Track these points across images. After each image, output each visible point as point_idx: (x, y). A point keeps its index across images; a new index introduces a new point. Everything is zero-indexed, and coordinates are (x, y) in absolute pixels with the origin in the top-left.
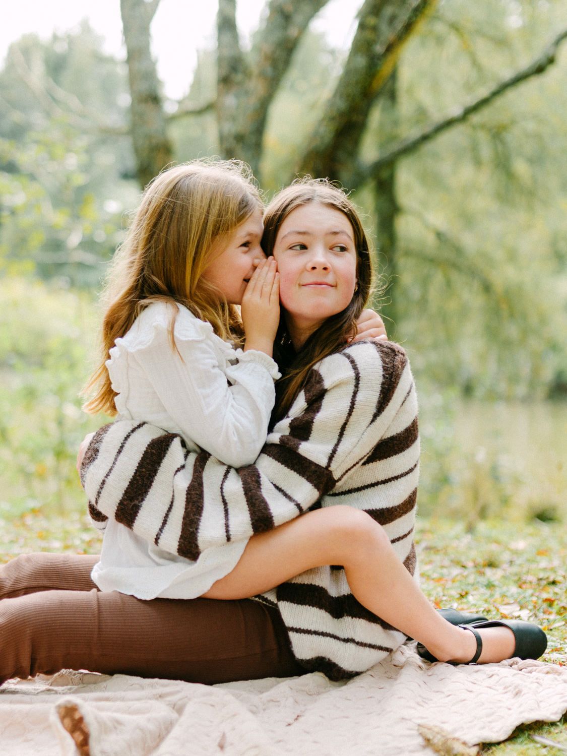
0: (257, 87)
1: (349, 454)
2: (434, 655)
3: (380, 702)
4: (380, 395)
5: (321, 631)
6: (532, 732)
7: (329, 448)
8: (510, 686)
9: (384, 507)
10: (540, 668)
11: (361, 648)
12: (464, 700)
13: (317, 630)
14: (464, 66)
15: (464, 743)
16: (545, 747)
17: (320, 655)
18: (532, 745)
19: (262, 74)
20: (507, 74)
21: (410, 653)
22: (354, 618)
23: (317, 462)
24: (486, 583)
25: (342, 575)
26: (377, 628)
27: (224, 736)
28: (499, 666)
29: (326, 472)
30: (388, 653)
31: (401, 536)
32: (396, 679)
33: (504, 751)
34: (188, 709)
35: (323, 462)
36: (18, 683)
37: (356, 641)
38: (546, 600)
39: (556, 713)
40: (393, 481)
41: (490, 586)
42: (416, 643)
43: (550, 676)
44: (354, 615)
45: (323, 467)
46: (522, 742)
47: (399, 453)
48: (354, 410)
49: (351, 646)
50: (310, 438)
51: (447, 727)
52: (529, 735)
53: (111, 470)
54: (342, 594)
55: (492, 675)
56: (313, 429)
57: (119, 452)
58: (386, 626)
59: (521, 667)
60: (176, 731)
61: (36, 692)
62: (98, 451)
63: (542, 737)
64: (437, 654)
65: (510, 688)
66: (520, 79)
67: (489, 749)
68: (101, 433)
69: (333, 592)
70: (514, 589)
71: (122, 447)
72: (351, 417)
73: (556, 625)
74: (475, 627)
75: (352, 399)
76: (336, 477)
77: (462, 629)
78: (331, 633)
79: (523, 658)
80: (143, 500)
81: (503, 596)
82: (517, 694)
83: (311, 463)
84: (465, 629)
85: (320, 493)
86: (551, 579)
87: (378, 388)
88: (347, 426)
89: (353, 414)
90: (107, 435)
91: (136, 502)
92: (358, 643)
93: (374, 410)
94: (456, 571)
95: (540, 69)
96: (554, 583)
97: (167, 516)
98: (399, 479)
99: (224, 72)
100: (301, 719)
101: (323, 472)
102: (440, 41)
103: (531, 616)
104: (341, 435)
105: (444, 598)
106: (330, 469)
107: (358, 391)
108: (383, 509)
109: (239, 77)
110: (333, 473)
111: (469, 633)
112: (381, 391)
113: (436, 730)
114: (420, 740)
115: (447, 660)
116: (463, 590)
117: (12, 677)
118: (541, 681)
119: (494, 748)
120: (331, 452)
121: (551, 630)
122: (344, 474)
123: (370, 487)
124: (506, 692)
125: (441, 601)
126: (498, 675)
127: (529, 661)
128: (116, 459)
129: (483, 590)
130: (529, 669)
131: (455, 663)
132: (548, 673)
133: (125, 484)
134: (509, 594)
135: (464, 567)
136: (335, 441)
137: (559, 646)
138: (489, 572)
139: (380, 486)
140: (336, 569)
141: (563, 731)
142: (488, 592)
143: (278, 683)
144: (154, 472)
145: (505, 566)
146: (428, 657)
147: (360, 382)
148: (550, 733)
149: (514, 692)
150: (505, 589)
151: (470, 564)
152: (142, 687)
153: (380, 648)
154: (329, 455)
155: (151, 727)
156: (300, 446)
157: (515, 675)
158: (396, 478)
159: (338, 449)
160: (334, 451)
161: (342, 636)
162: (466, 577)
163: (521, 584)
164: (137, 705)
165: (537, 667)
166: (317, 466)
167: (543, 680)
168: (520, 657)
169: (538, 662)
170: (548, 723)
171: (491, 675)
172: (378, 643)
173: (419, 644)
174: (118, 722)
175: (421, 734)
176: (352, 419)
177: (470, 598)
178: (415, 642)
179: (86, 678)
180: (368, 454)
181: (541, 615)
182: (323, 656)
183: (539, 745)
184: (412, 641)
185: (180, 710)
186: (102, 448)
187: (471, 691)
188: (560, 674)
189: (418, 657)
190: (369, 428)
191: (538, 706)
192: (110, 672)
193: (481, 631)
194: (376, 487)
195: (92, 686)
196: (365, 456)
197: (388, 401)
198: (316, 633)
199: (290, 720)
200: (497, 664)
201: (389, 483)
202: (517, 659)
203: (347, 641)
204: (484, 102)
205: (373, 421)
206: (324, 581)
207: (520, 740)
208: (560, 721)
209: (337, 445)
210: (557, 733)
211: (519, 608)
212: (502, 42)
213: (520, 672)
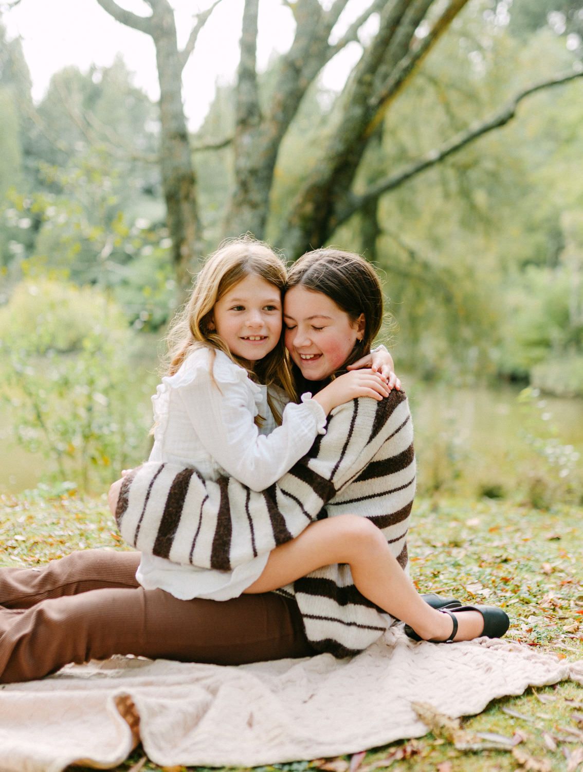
0: (269, 129)
1: (348, 469)
2: (419, 634)
3: (377, 679)
4: (375, 420)
5: (330, 617)
6: (501, 705)
7: (333, 465)
8: (482, 663)
9: (379, 515)
10: (504, 646)
11: (361, 630)
12: (446, 677)
13: (326, 616)
14: (440, 116)
15: (449, 718)
16: (512, 718)
17: (328, 638)
18: (502, 717)
19: (274, 118)
20: (476, 126)
21: (398, 633)
22: (356, 605)
23: (322, 475)
24: (452, 562)
25: (347, 570)
26: (373, 612)
27: (251, 716)
28: (471, 643)
29: (329, 484)
30: (383, 632)
31: (393, 539)
32: (390, 659)
33: (479, 722)
34: (222, 693)
35: (327, 476)
36: (73, 667)
37: (358, 624)
38: (503, 579)
39: (519, 689)
40: (387, 495)
41: (456, 565)
42: (404, 625)
43: (512, 654)
44: (355, 602)
45: (327, 480)
46: (494, 714)
47: (394, 472)
48: (353, 432)
49: (353, 628)
50: (318, 456)
51: (434, 702)
52: (499, 708)
53: (143, 515)
54: (346, 585)
55: (467, 653)
56: (320, 449)
57: (147, 498)
58: (380, 611)
59: (488, 645)
60: (212, 713)
61: (89, 676)
62: (127, 500)
63: (510, 710)
64: (422, 633)
65: (482, 665)
66: (486, 130)
67: (467, 721)
68: (127, 484)
69: (340, 584)
70: (476, 569)
71: (148, 494)
72: (351, 438)
73: (512, 601)
74: (453, 611)
75: (351, 423)
76: (336, 487)
77: (442, 613)
78: (338, 619)
79: (491, 637)
80: (174, 533)
81: (468, 574)
82: (487, 670)
83: (318, 476)
84: (444, 612)
85: (324, 501)
86: (504, 558)
87: (373, 414)
88: (348, 446)
89: (353, 435)
90: (131, 484)
91: (168, 536)
92: (359, 626)
93: (370, 433)
94: (428, 551)
95: (502, 123)
96: (506, 561)
97: (195, 540)
98: (392, 493)
99: (243, 114)
100: (315, 698)
101: (327, 484)
102: (421, 92)
103: (491, 594)
104: (343, 453)
105: (422, 578)
106: (332, 481)
107: (356, 416)
108: (378, 517)
109: (255, 120)
110: (334, 484)
111: (446, 616)
112: (376, 417)
113: (427, 706)
114: (413, 716)
115: (429, 639)
116: (435, 570)
117: (70, 662)
118: (506, 658)
119: (472, 720)
120: (334, 467)
121: (508, 606)
122: (343, 485)
123: (368, 499)
124: (478, 669)
125: (419, 581)
126: (471, 653)
127: (495, 640)
128: (145, 505)
129: (451, 569)
130: (496, 646)
131: (436, 641)
132: (510, 650)
133: (157, 524)
134: (472, 572)
135: (434, 547)
136: (338, 459)
137: (516, 623)
138: (455, 551)
139: (376, 498)
140: (341, 566)
141: (526, 703)
142: (455, 571)
143: (294, 664)
144: (180, 508)
145: (466, 545)
146: (414, 636)
147: (358, 409)
148: (515, 705)
149: (486, 669)
150: (468, 568)
151: (438, 544)
152: (180, 671)
153: (376, 628)
154: (332, 470)
155: (191, 709)
156: (309, 462)
157: (485, 653)
158: (390, 492)
159: (340, 465)
160: (337, 467)
161: (346, 621)
162: (436, 556)
163: (481, 562)
164: (177, 689)
165: (502, 645)
166: (322, 478)
167: (507, 657)
168: (488, 636)
169: (502, 640)
170: (514, 697)
171: (465, 652)
172: (374, 625)
173: (406, 625)
174: (163, 707)
175: (414, 710)
176: (352, 440)
177: (441, 577)
178: (403, 623)
179: (131, 662)
180: (363, 468)
181: (500, 593)
182: (331, 638)
183: (507, 717)
184: (400, 623)
185: (214, 692)
186: (131, 496)
187: (450, 668)
188: (520, 651)
189: (405, 637)
190: (366, 448)
191: (505, 680)
192: (154, 657)
193: (456, 614)
194: (372, 498)
195: (137, 670)
196: (361, 470)
197: (382, 426)
198: (326, 618)
199: (306, 699)
200: (469, 642)
201: (384, 496)
202: (486, 638)
203: (350, 624)
204: (455, 149)
205: (369, 442)
206: (332, 575)
207: (492, 712)
208: (524, 694)
209: (339, 462)
210: (521, 705)
211: (481, 587)
212: (471, 96)
213: (488, 650)
